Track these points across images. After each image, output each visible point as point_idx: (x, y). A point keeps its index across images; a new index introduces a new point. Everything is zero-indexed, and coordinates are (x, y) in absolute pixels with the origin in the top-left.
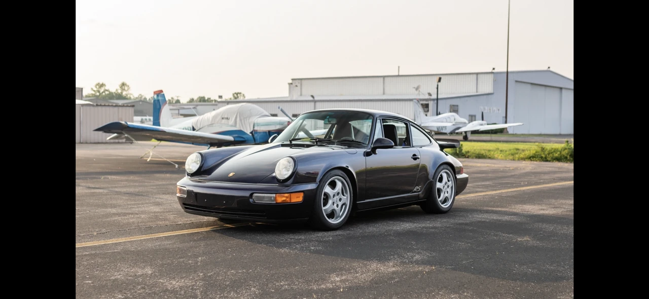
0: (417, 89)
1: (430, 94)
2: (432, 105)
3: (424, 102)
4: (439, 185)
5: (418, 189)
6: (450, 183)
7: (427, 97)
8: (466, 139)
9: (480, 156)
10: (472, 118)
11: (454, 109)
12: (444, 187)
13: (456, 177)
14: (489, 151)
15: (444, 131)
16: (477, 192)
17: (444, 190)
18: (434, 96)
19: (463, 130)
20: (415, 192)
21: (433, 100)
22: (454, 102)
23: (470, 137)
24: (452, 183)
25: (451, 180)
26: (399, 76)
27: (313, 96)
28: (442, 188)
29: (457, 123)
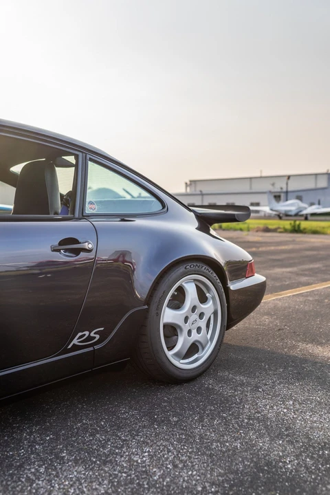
0: (273, 185)
1: (282, 188)
2: (283, 196)
3: (278, 194)
4: (169, 315)
5: (90, 338)
6: (208, 308)
7: (279, 190)
8: (306, 219)
9: (315, 232)
10: (312, 204)
11: (299, 198)
12: (186, 319)
13: (227, 289)
14: (324, 228)
15: (290, 213)
16: (300, 285)
17: (186, 328)
18: (285, 190)
19: (304, 212)
20: (75, 348)
21: (284, 192)
22: (300, 194)
23: (309, 217)
24: (214, 303)
25: (213, 298)
26: (261, 177)
27: (201, 191)
28: (180, 322)
29: (299, 208)
